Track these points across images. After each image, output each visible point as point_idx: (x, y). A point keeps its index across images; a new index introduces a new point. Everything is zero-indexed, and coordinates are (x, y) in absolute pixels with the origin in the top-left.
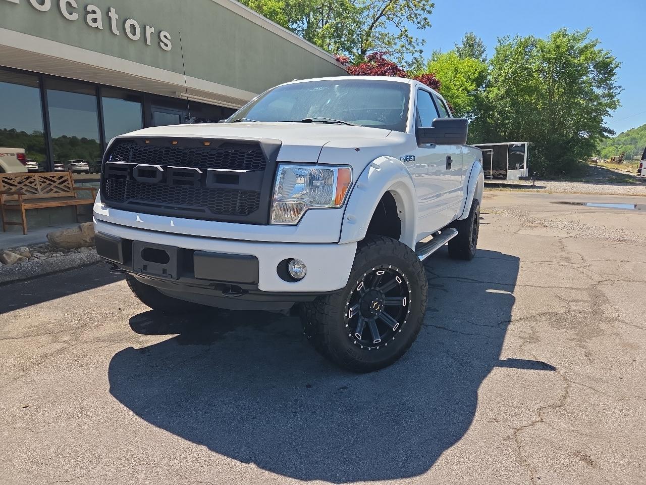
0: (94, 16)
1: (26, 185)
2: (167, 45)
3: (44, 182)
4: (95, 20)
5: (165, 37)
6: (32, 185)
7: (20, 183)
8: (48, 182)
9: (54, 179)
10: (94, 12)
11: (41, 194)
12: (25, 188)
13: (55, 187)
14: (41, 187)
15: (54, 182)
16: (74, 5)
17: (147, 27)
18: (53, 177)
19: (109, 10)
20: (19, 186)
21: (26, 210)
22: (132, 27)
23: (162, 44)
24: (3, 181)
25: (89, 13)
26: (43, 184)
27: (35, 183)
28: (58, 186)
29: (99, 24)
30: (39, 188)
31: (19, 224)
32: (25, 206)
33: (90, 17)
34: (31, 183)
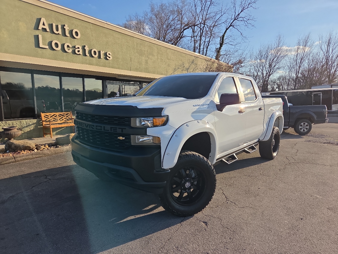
0: (78, 49)
1: (53, 118)
2: (109, 57)
3: (60, 116)
4: (79, 51)
5: (109, 54)
6: (56, 118)
7: (51, 117)
8: (62, 116)
9: (64, 115)
10: (78, 48)
11: (59, 122)
12: (53, 119)
13: (65, 118)
14: (59, 119)
15: (64, 116)
16: (70, 46)
17: (101, 51)
18: (64, 114)
19: (85, 46)
20: (50, 118)
21: (52, 128)
22: (95, 52)
23: (108, 58)
24: (44, 117)
25: (76, 48)
26: (60, 118)
27: (56, 117)
28: (66, 118)
29: (81, 52)
30: (58, 119)
31: (49, 134)
32: (52, 126)
33: (76, 50)
34: (55, 117)
